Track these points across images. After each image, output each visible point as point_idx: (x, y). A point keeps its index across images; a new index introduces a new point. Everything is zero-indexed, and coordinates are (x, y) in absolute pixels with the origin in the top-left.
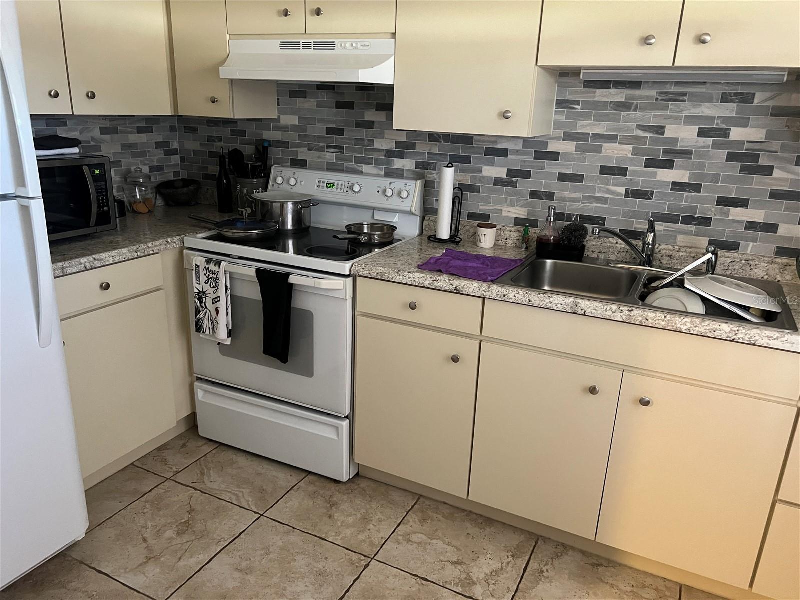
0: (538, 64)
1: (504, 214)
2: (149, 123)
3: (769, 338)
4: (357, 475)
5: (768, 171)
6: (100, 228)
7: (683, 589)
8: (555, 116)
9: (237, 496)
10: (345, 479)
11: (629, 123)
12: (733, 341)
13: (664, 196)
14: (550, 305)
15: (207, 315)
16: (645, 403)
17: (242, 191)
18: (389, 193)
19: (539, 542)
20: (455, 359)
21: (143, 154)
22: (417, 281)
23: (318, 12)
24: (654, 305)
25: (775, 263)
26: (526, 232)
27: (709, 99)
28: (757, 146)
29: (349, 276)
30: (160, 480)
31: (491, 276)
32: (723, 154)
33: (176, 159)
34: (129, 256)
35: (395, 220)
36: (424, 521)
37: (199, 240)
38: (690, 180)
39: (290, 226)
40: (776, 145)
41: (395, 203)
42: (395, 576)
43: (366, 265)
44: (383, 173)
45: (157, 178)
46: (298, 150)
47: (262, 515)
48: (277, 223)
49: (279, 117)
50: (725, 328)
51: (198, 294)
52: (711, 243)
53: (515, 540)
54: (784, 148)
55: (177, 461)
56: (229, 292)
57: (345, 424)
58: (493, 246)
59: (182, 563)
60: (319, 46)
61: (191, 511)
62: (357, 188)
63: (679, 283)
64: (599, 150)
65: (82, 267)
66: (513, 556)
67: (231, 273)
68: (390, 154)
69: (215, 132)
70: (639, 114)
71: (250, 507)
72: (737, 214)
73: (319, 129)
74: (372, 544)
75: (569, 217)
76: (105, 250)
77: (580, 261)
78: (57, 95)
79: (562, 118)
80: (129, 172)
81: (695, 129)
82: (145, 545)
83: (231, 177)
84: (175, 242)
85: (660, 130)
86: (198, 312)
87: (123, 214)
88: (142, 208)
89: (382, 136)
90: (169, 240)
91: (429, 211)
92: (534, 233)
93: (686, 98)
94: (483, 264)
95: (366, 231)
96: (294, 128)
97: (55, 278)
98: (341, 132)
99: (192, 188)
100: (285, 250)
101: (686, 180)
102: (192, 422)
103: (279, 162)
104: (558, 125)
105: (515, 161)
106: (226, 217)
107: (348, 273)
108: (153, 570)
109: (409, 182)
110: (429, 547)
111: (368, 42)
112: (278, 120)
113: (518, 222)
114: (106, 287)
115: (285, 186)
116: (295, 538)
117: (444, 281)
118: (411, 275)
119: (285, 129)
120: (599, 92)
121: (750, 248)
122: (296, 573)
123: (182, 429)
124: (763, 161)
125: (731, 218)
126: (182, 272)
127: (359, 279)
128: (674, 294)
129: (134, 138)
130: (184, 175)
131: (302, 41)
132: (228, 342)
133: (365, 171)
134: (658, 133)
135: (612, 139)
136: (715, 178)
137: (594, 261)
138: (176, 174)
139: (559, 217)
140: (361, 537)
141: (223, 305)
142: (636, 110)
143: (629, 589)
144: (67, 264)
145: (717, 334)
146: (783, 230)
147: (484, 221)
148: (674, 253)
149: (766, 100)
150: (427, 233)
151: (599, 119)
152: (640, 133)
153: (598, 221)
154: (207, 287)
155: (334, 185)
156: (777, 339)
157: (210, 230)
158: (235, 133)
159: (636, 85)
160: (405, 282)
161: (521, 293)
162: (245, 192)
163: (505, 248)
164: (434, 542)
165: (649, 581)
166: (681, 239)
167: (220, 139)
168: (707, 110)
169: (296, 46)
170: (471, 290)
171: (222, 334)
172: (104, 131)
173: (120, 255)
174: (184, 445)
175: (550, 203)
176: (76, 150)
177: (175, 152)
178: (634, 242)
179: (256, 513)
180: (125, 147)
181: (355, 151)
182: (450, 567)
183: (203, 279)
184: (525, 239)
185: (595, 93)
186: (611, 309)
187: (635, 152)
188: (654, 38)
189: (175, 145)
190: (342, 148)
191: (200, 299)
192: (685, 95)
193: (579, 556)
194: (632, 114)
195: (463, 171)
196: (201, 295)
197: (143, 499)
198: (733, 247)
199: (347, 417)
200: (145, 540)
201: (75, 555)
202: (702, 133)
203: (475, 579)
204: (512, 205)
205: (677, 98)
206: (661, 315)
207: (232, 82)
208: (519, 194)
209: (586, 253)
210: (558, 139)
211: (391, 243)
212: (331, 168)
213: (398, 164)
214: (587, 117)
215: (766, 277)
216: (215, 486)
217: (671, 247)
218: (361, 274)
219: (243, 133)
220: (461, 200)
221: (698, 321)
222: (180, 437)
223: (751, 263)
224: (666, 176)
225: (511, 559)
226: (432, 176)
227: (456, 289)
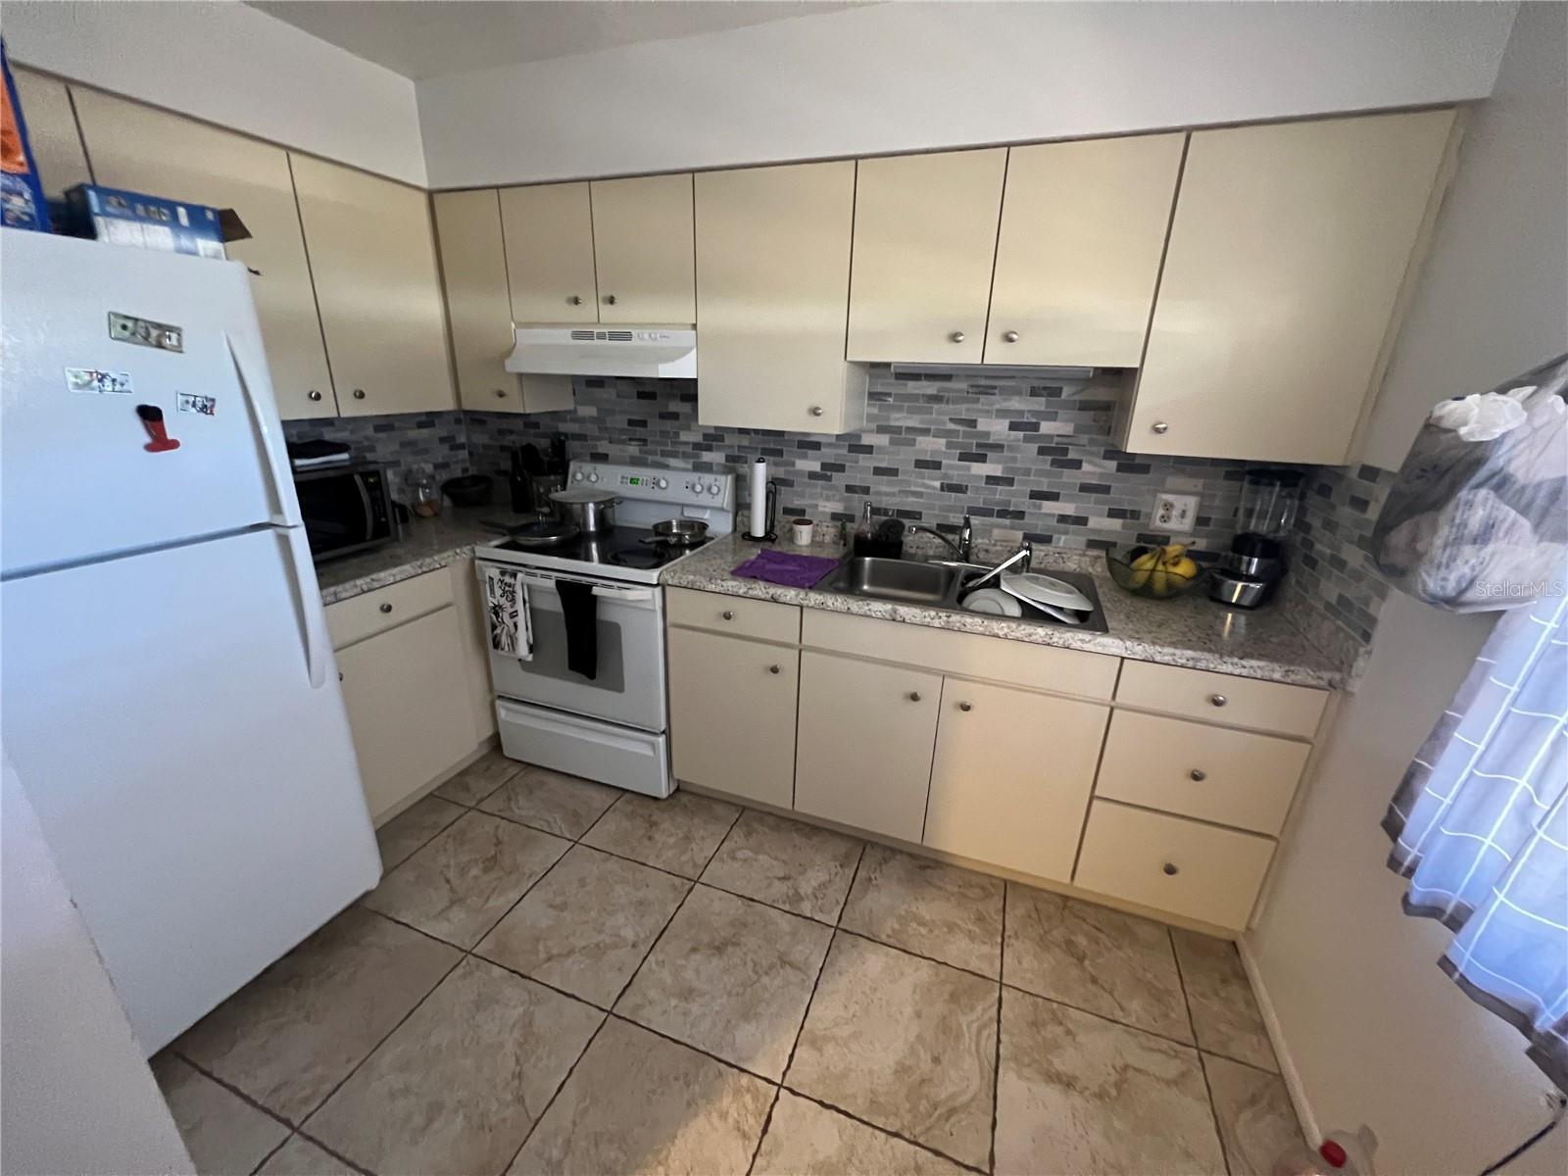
0: (848, 359)
1: (820, 509)
2: (429, 419)
3: (1082, 641)
4: (678, 790)
5: (1077, 464)
6: (377, 542)
7: (1008, 885)
8: (868, 408)
9: (548, 822)
10: (664, 794)
11: (941, 415)
12: (1049, 644)
13: (977, 489)
14: (868, 613)
15: (505, 631)
16: (966, 708)
17: (538, 490)
18: (698, 488)
19: (867, 849)
20: (775, 670)
21: (426, 451)
22: (730, 589)
23: (611, 301)
24: (971, 608)
25: (1087, 555)
26: (843, 528)
27: (1018, 392)
28: (1065, 440)
29: (658, 585)
30: (463, 811)
31: (809, 581)
32: (1034, 447)
33: (464, 454)
34: (413, 573)
35: (706, 516)
36: (748, 834)
37: (490, 549)
38: (1003, 473)
39: (592, 528)
40: (1084, 439)
41: (705, 499)
42: (720, 899)
43: (675, 572)
44: (690, 466)
45: (443, 476)
46: (598, 443)
47: (576, 842)
48: (578, 525)
49: (575, 408)
50: (1041, 632)
51: (494, 608)
52: (1026, 537)
53: (842, 847)
54: (1092, 442)
55: (480, 786)
56: (527, 605)
57: (662, 740)
58: (809, 541)
59: (491, 903)
60: (614, 336)
61: (498, 843)
62: (663, 484)
63: (995, 583)
64: (913, 443)
65: (358, 590)
66: (841, 866)
67: (529, 586)
68: (697, 446)
69: (505, 424)
70: (951, 406)
71: (562, 832)
72: (1048, 507)
73: (620, 421)
74: (695, 865)
75: (885, 512)
76: (384, 568)
77: (898, 558)
78: (318, 397)
79: (875, 411)
80: (410, 471)
81: (1006, 423)
82: (448, 886)
83: (525, 472)
84: (464, 552)
85: (973, 423)
86: (494, 627)
87: (405, 520)
88: (427, 512)
89: (688, 428)
90: (458, 551)
91: (741, 506)
92: (852, 528)
93: (996, 391)
94: (800, 566)
95: (675, 531)
96: (592, 419)
97: (325, 605)
98: (643, 423)
99: (483, 486)
100: (588, 558)
101: (999, 474)
102: (495, 743)
103: (577, 457)
104: (871, 418)
105: (829, 455)
106: (523, 521)
107: (656, 582)
108: (458, 915)
109: (719, 477)
110: (754, 863)
111: (666, 332)
112: (575, 411)
113: (835, 517)
114: (387, 609)
115: (586, 483)
116: (613, 865)
117: (760, 589)
118: (724, 584)
119: (581, 420)
120: (911, 384)
121: (1061, 540)
122: (614, 905)
123: (485, 751)
124: (1072, 455)
125: (1043, 511)
126: (474, 584)
127: (668, 589)
128: (989, 595)
129: (413, 434)
130: (473, 471)
131: (595, 331)
132: (530, 658)
133: (671, 465)
134: (971, 427)
135: (925, 432)
136: (1027, 472)
137: (912, 557)
138: (465, 470)
139: (876, 511)
140: (684, 858)
141: (521, 619)
142: (948, 403)
143: (956, 889)
144: (339, 588)
145: (1033, 638)
146: (1093, 523)
147: (800, 516)
148: (990, 548)
149: (1074, 394)
150: (742, 529)
151: (911, 411)
152: (952, 426)
153: (915, 515)
154: (503, 601)
155: (638, 480)
156: (1090, 641)
157: (504, 535)
158: (527, 425)
159: (947, 377)
160: (717, 590)
161: (839, 600)
162: (542, 490)
163: (821, 544)
164: (761, 857)
165: (975, 880)
166: (996, 533)
167: (511, 432)
168: (1016, 404)
169: (589, 336)
170: (788, 598)
171: (523, 650)
172: (378, 429)
173: (401, 572)
174: (488, 768)
175: (866, 497)
176: (345, 456)
177: (462, 447)
178: (950, 537)
179: (569, 840)
180: (404, 444)
181: (658, 443)
182: (777, 883)
183: (498, 592)
184: (843, 536)
185: (906, 385)
186: (929, 615)
187: (949, 445)
188: (962, 335)
189: (462, 439)
190: (645, 441)
191: (497, 614)
192: (995, 388)
193: (906, 859)
194: (943, 406)
195: (776, 464)
196: (497, 610)
197: (445, 833)
198: (1046, 540)
199: (663, 732)
200: (448, 881)
201: (370, 904)
202: (1013, 427)
203: (802, 894)
204: (828, 499)
205: (988, 391)
206: (978, 620)
207: (521, 376)
208: (834, 488)
209: (904, 548)
210: (872, 431)
211: (702, 543)
212: (635, 462)
213: (707, 457)
214: (900, 409)
215: (1078, 570)
216: (524, 813)
217: (986, 541)
218: (670, 582)
219: (536, 425)
220: (774, 495)
221: (1014, 625)
222: (483, 758)
223: (1064, 556)
224: (980, 469)
225: (839, 868)
226: (743, 469)
227: (772, 597)
